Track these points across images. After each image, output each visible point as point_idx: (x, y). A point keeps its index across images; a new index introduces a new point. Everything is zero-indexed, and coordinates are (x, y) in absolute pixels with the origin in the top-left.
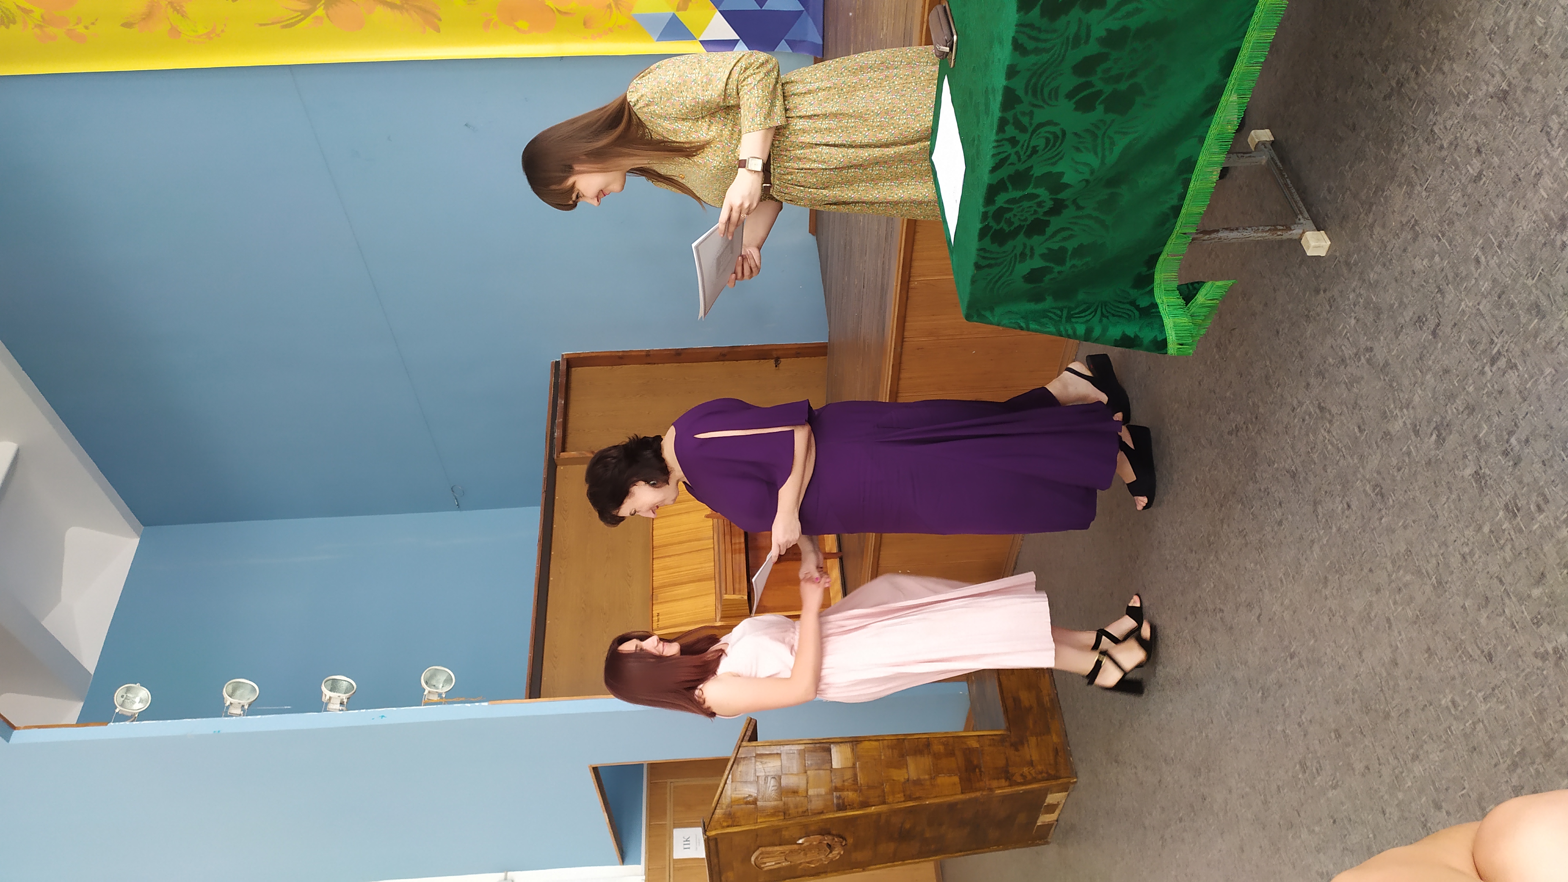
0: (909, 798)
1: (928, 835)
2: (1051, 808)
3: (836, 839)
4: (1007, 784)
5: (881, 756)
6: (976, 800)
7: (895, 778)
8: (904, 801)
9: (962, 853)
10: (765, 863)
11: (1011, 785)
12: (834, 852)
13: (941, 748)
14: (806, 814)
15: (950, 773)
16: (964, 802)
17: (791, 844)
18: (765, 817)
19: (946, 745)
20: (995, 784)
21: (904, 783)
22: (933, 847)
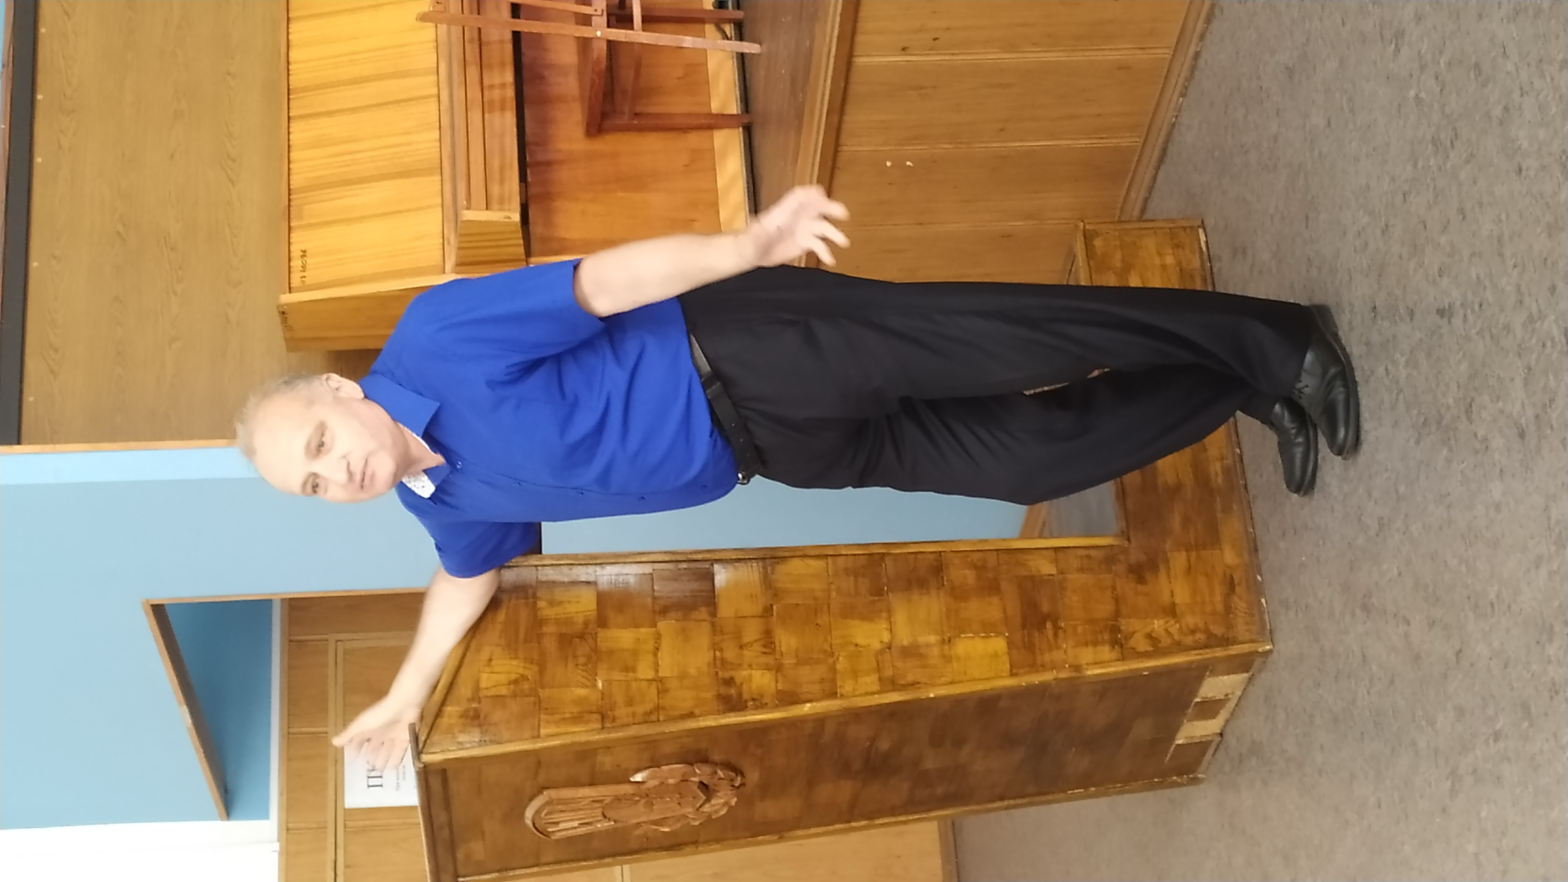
0: (891, 684)
1: (930, 763)
2: (1209, 709)
3: (720, 772)
4: (1114, 655)
5: (829, 590)
6: (1041, 690)
7: (860, 641)
8: (879, 693)
9: (1006, 803)
10: (557, 823)
11: (1123, 658)
12: (713, 802)
13: (969, 576)
14: (654, 717)
15: (988, 629)
16: (1016, 694)
17: (619, 783)
18: (557, 723)
19: (980, 568)
20: (1086, 655)
21: (881, 652)
22: (940, 790)
